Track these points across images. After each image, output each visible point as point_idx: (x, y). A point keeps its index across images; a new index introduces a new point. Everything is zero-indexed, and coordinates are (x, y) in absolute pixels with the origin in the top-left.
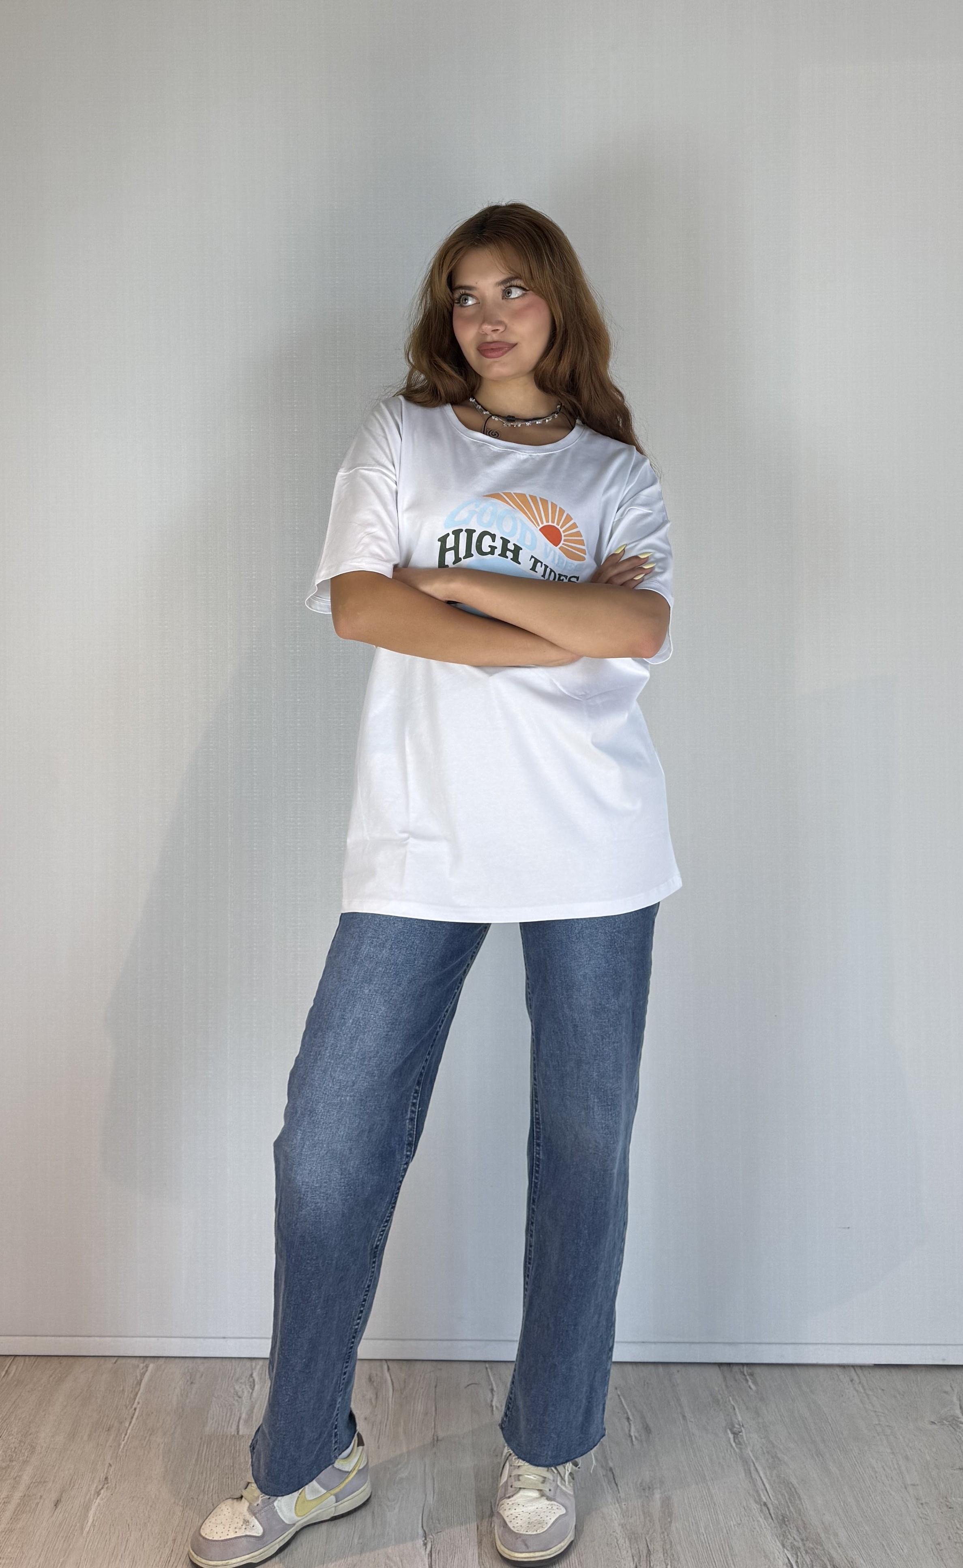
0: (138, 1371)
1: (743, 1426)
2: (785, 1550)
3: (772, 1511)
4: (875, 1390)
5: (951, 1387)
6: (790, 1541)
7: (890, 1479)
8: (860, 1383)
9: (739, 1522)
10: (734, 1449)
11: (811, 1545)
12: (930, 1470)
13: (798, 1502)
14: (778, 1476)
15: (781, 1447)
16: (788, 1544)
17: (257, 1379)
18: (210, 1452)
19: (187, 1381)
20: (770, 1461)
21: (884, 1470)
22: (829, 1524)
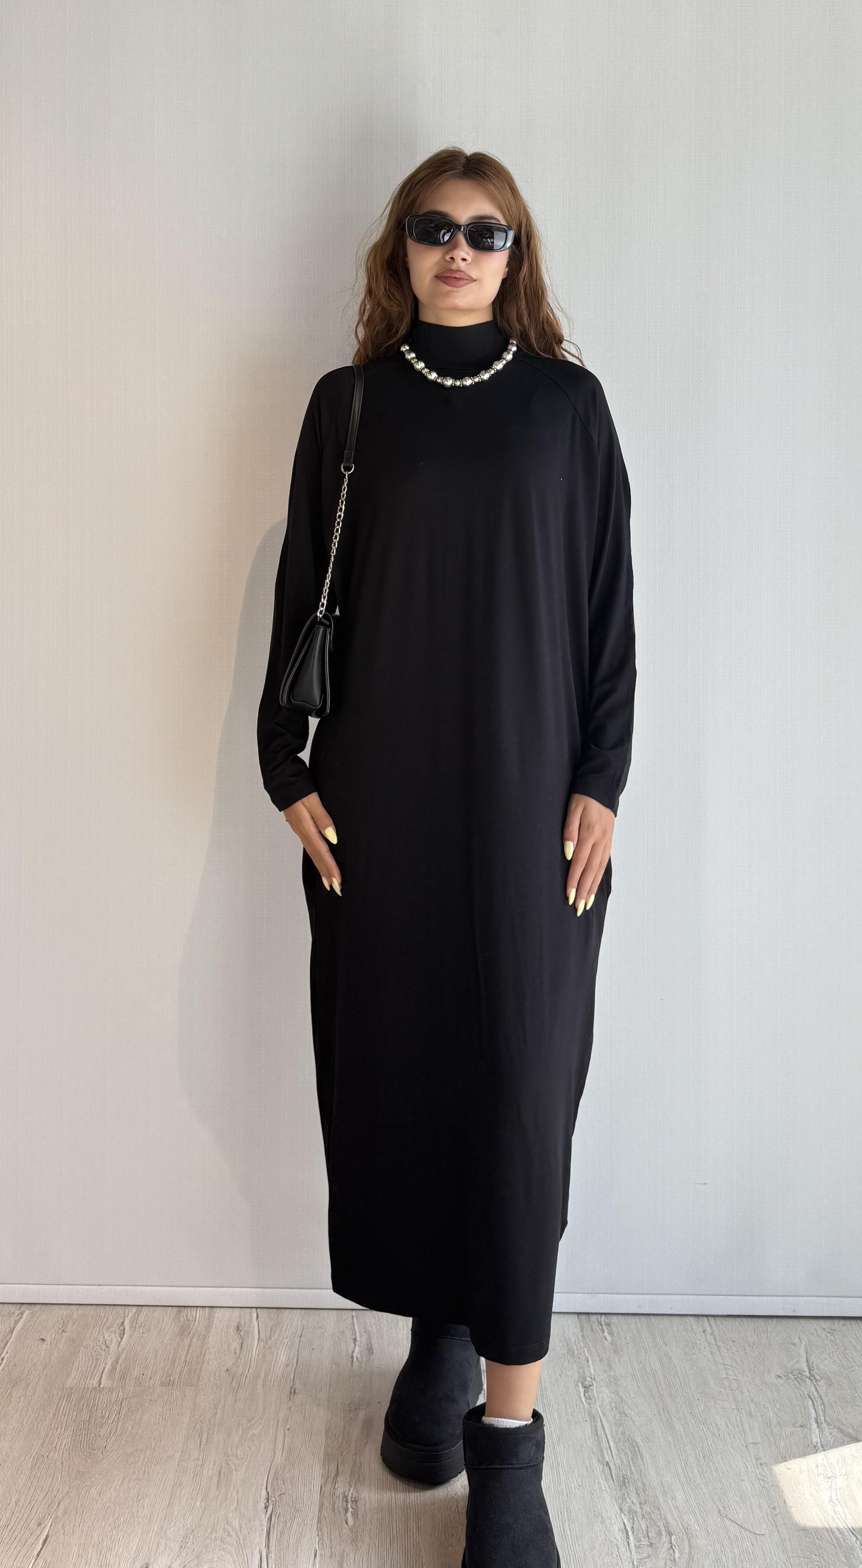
0: (12, 1319)
1: (594, 1379)
2: (622, 1515)
3: (613, 1472)
4: (726, 1342)
5: (799, 1338)
6: (628, 1505)
7: (732, 1437)
8: (712, 1334)
9: (580, 1483)
10: (583, 1404)
11: (648, 1509)
12: (772, 1427)
13: (640, 1461)
14: (623, 1433)
15: (630, 1402)
16: (625, 1508)
17: (126, 1329)
18: (69, 1407)
19: (59, 1329)
20: (617, 1418)
21: (727, 1427)
22: (668, 1486)
